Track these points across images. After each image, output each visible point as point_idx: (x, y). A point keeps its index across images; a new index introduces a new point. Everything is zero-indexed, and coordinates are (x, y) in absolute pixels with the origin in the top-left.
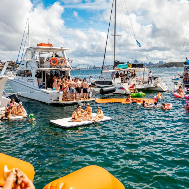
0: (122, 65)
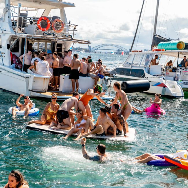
0: (167, 44)
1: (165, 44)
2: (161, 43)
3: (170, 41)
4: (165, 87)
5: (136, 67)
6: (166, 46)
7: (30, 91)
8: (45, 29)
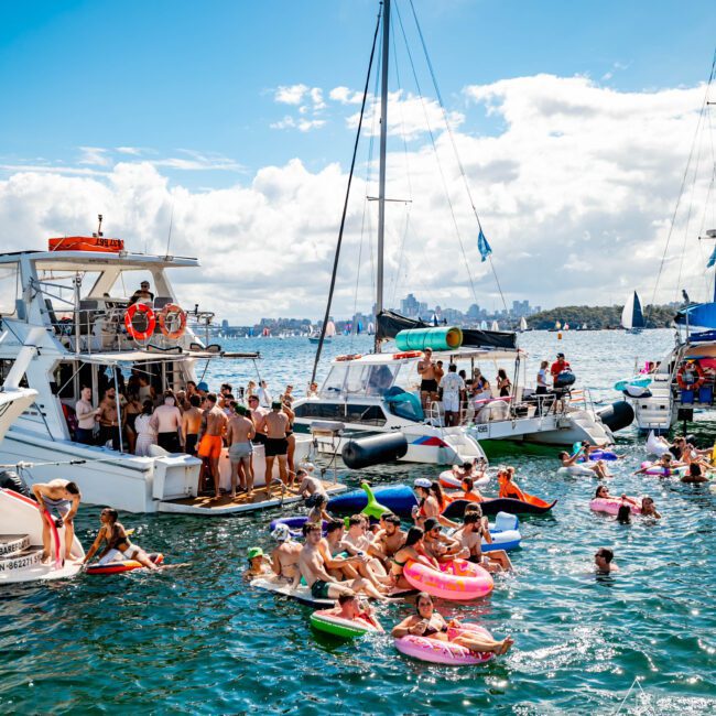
0: (420, 335)
1: (413, 335)
2: (404, 332)
3: (425, 326)
4: (442, 445)
5: (356, 398)
6: (418, 341)
7: (156, 502)
8: (145, 334)
